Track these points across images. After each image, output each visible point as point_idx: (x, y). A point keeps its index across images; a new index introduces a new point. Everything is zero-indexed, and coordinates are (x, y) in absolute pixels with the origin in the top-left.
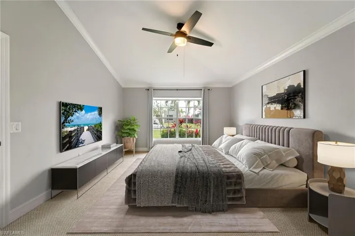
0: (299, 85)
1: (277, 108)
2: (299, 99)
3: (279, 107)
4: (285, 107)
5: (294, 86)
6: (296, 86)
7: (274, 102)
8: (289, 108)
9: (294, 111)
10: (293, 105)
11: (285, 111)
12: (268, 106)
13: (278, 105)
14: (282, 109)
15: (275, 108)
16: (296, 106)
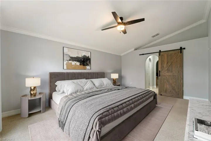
0: (88, 56)
1: (77, 64)
2: (88, 62)
3: (78, 64)
4: (82, 64)
5: (86, 56)
6: (87, 56)
7: (75, 61)
8: (84, 65)
9: (86, 66)
10: (86, 64)
11: (82, 66)
12: (70, 62)
13: (78, 63)
14: (80, 65)
15: (75, 64)
16: (87, 65)
